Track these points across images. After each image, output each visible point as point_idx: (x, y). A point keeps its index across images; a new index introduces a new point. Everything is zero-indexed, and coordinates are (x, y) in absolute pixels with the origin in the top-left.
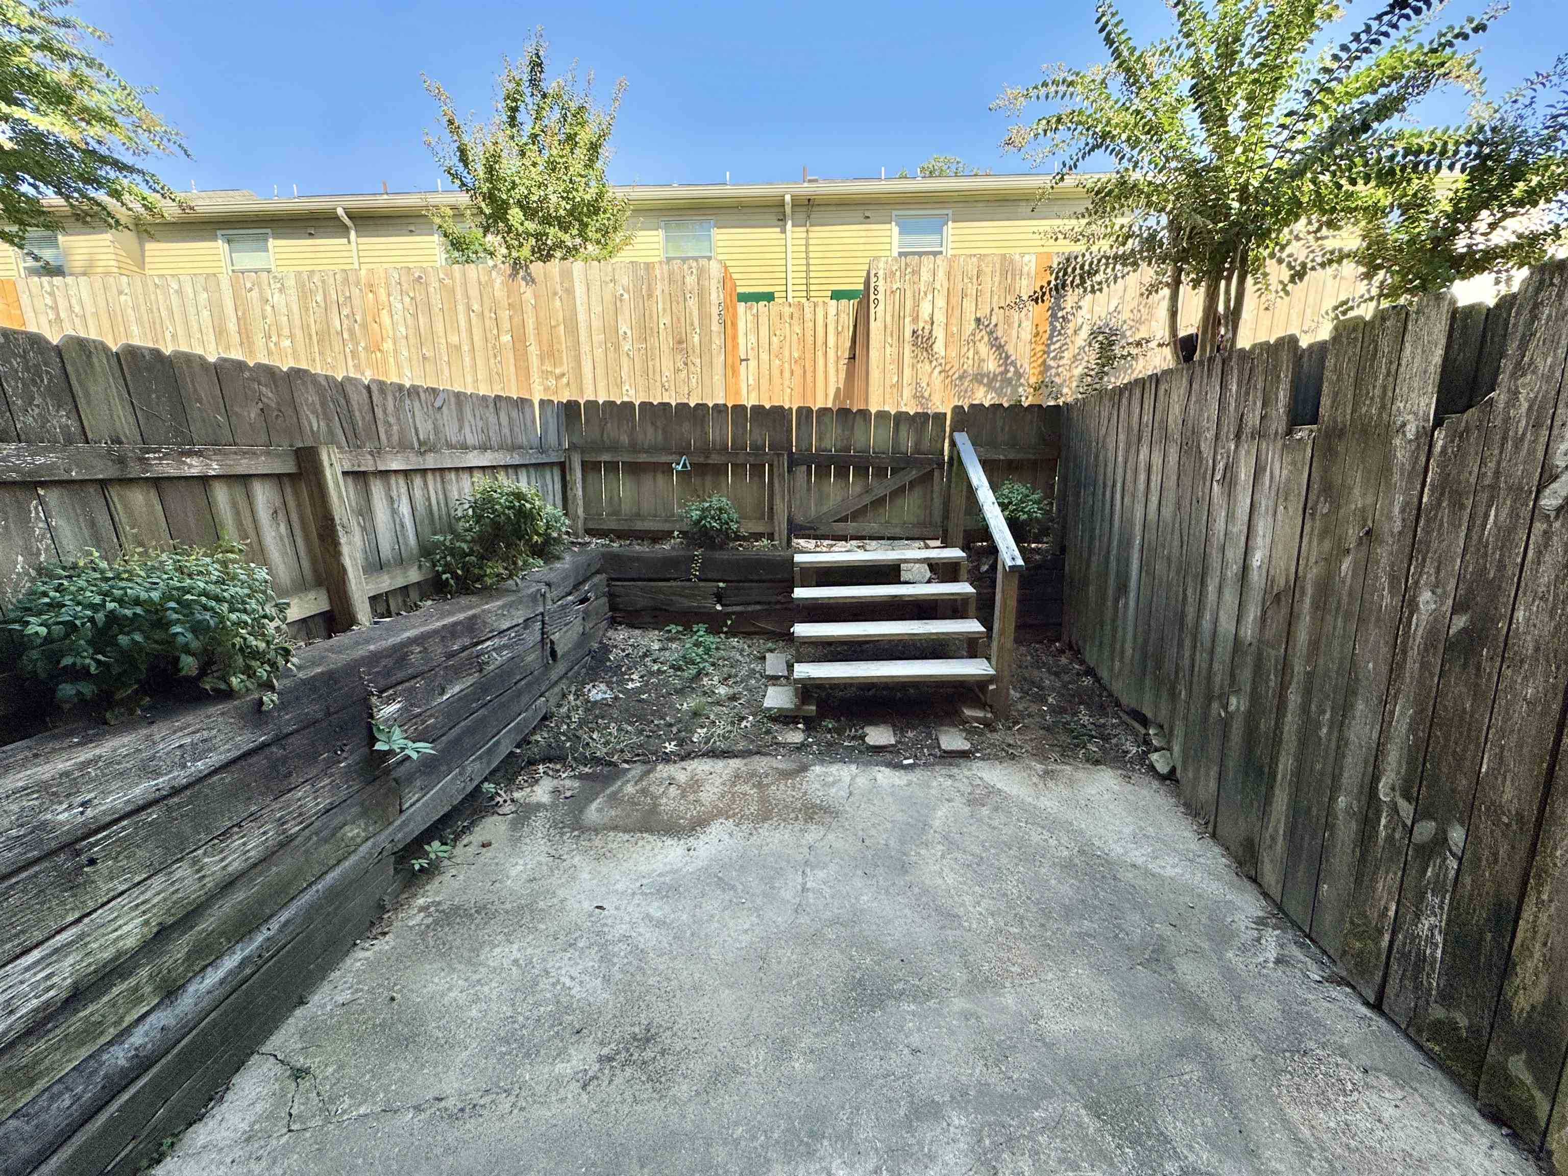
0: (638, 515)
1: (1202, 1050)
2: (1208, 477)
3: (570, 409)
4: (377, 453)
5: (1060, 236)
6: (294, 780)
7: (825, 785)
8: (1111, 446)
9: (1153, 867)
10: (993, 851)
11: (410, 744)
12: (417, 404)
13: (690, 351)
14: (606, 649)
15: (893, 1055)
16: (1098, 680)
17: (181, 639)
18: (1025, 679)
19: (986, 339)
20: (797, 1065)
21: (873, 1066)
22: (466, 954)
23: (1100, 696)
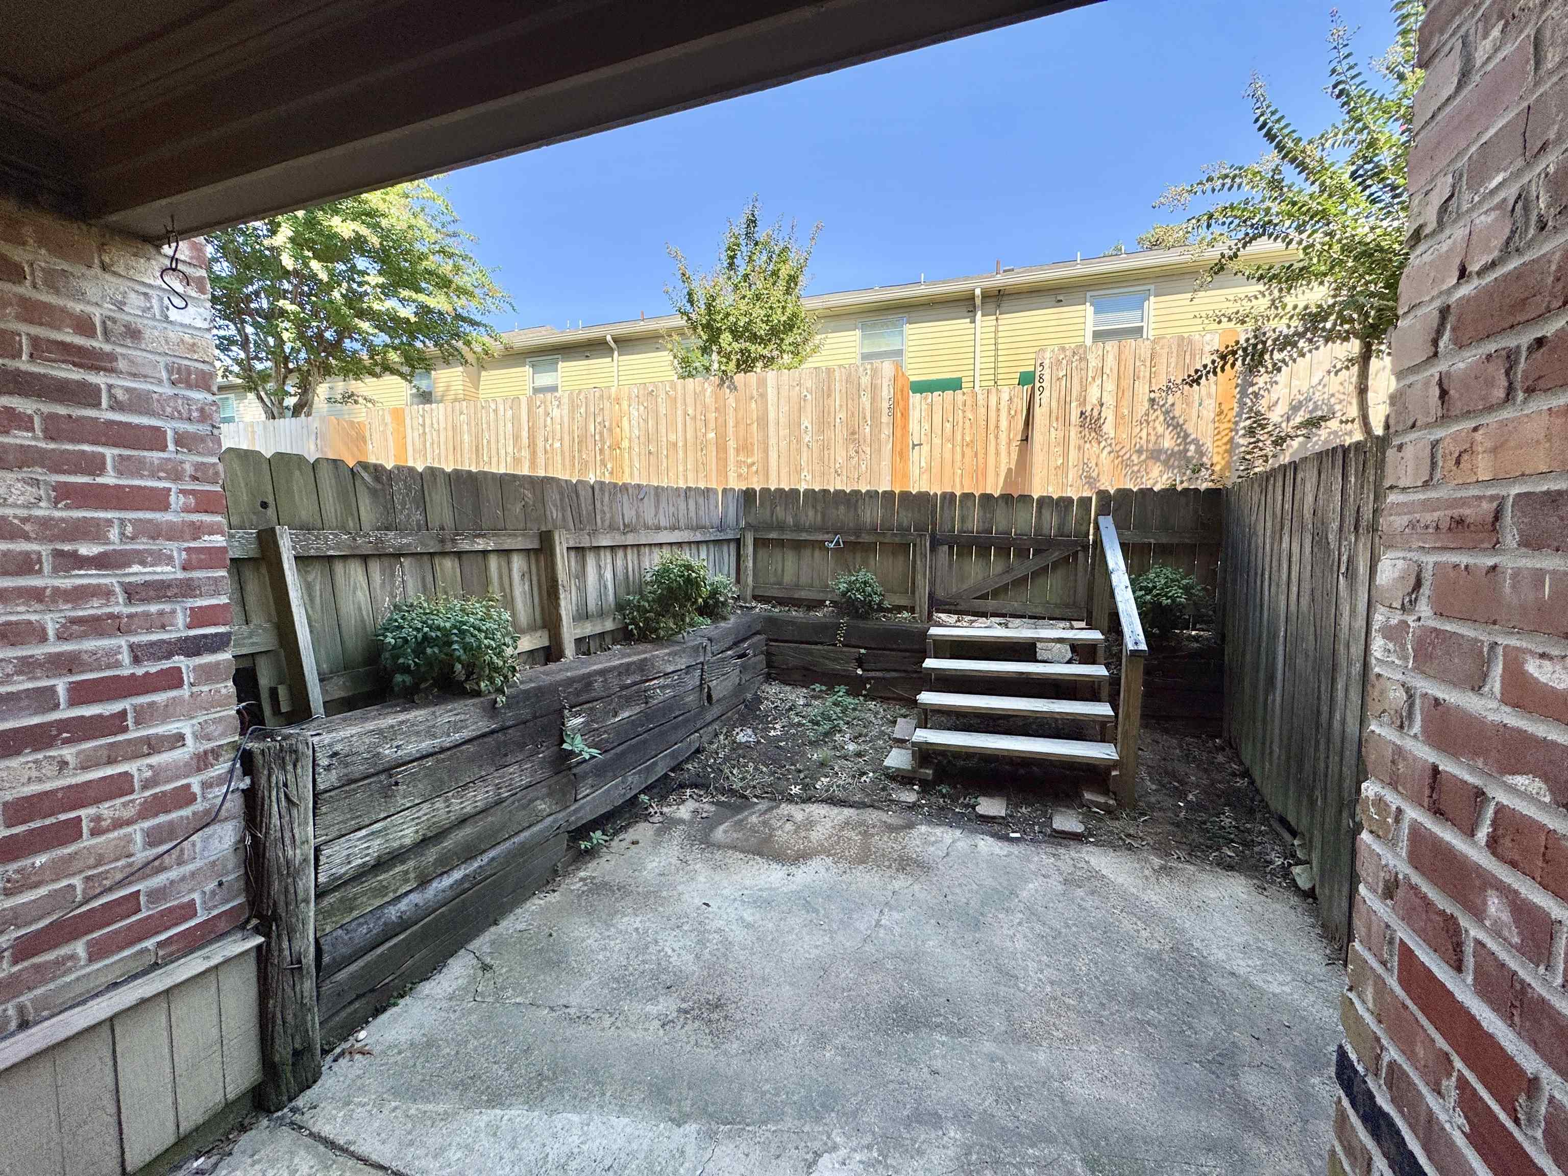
0: (797, 585)
1: (1236, 1152)
2: (1335, 568)
3: (748, 495)
4: (594, 533)
5: (1224, 320)
6: (510, 759)
7: (926, 843)
8: (1261, 532)
9: (1257, 980)
10: (1074, 929)
11: (586, 748)
12: (625, 497)
13: (862, 442)
14: (758, 700)
15: (913, 1070)
16: (1252, 782)
17: (457, 653)
18: (1166, 773)
19: (1161, 418)
20: (828, 1055)
21: (893, 1071)
22: (604, 917)
23: (1252, 800)
